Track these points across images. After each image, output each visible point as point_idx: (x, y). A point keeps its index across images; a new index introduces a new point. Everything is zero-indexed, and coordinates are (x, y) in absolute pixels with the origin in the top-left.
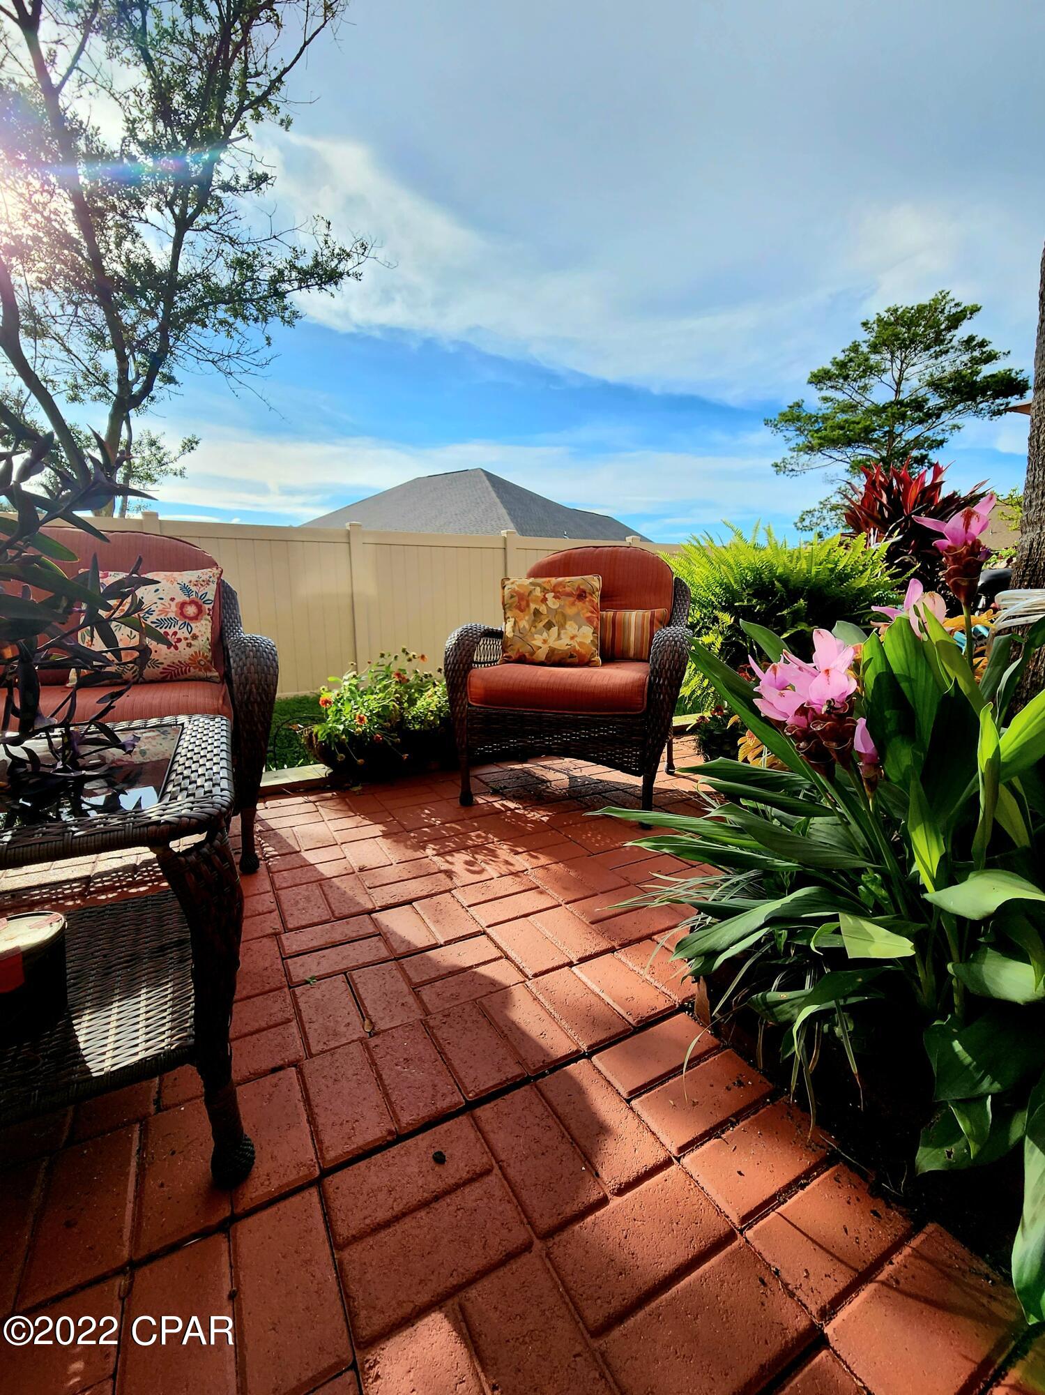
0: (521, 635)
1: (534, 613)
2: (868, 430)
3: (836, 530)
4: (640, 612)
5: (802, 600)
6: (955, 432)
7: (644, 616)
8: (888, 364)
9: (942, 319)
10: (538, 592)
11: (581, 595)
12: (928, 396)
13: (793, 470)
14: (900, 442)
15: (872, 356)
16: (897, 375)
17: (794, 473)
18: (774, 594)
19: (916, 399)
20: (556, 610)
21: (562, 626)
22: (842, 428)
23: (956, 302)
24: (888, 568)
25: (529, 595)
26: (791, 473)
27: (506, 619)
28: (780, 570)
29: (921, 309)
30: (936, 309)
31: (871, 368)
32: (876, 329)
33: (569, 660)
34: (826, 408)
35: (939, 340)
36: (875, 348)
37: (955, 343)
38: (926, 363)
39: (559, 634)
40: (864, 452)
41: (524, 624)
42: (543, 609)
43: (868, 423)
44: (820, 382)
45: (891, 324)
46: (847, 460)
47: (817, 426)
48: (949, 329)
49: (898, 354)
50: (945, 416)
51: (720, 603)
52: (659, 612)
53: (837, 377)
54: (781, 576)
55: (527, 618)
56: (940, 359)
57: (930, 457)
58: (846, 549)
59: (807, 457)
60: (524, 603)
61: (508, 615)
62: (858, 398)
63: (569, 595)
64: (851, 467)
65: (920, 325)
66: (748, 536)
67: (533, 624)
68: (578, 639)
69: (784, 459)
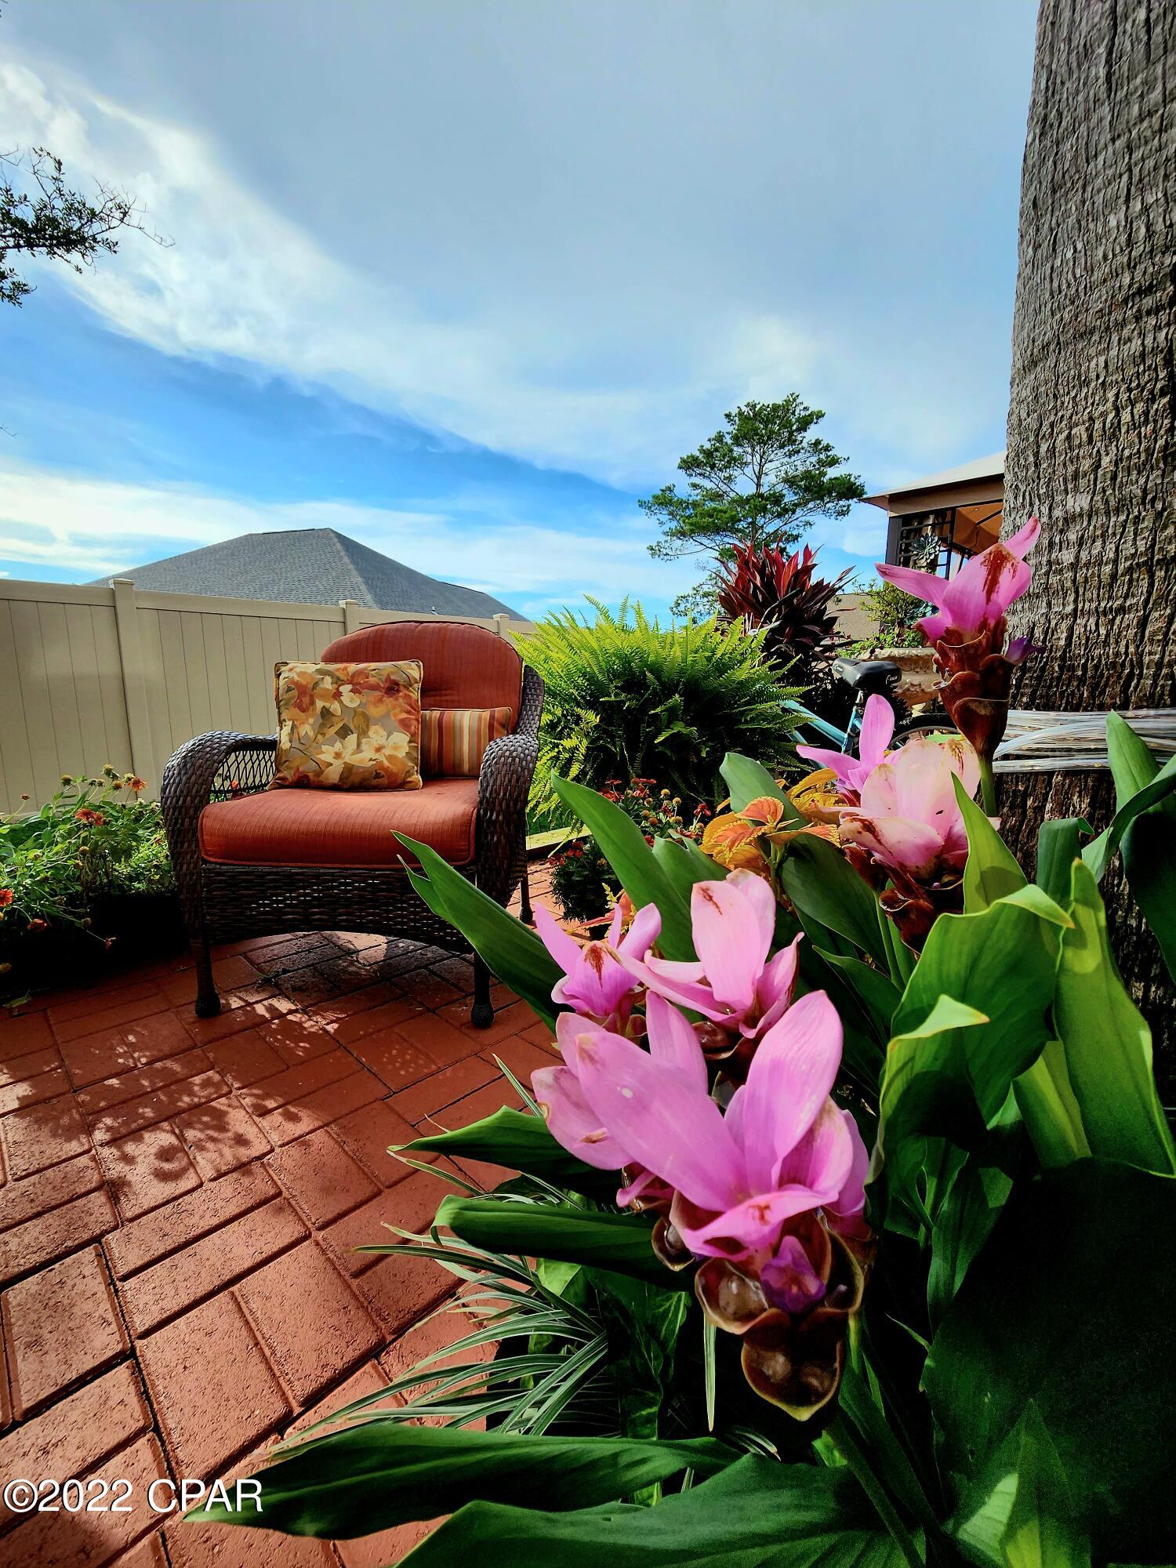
0: (304, 747)
1: (322, 713)
2: (735, 520)
3: (710, 615)
4: (476, 712)
5: (677, 696)
6: (808, 528)
7: (480, 719)
8: (749, 458)
9: (794, 420)
10: (328, 683)
11: (392, 688)
12: (784, 492)
13: (667, 554)
14: (762, 534)
15: (735, 449)
16: (757, 469)
17: (669, 557)
18: (647, 688)
19: (775, 493)
20: (354, 710)
21: (363, 733)
22: (711, 516)
23: (805, 405)
24: (766, 659)
25: (314, 688)
26: (666, 558)
27: (281, 722)
28: (652, 658)
29: (775, 408)
30: (788, 410)
31: (735, 459)
32: (737, 421)
33: (375, 782)
34: (696, 496)
35: (791, 441)
36: (737, 440)
37: (804, 444)
38: (782, 460)
39: (359, 744)
40: (731, 541)
41: (307, 729)
42: (335, 707)
43: (734, 513)
44: (689, 468)
45: (750, 419)
46: (716, 548)
47: (688, 513)
48: (799, 430)
49: (757, 448)
50: (799, 512)
51: (583, 697)
52: (501, 711)
53: (705, 465)
54: (654, 663)
55: (311, 721)
56: (793, 458)
57: (787, 550)
58: (722, 634)
59: (679, 542)
60: (306, 700)
61: (284, 716)
62: (724, 488)
63: (374, 688)
64: (720, 554)
65: (775, 423)
66: (615, 616)
67: (321, 730)
68: (387, 752)
69: (659, 542)
